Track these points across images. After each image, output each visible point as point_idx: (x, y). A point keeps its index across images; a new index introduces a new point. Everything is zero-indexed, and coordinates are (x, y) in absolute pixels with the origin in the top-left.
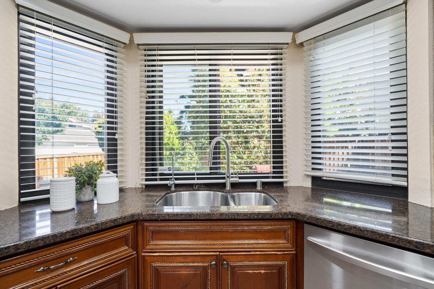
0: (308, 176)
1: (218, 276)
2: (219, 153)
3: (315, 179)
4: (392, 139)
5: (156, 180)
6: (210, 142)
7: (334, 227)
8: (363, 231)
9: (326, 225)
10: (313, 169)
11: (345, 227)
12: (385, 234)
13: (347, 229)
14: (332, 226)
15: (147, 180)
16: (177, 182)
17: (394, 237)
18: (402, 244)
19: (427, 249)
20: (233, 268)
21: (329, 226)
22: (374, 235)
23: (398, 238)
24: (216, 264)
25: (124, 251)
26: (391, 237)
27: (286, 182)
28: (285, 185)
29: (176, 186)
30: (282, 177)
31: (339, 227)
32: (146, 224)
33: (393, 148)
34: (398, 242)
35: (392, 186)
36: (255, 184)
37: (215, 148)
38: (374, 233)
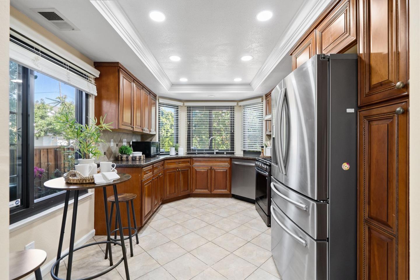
0: (242, 150)
1: (211, 172)
2: (212, 142)
3: (244, 151)
5: (191, 151)
6: (209, 139)
10: (244, 148)
15: (187, 151)
16: (198, 152)
20: (215, 170)
24: (210, 169)
25: (188, 164)
27: (235, 152)
28: (235, 153)
29: (198, 153)
30: (234, 151)
32: (193, 159)
36: (224, 153)
37: (211, 141)
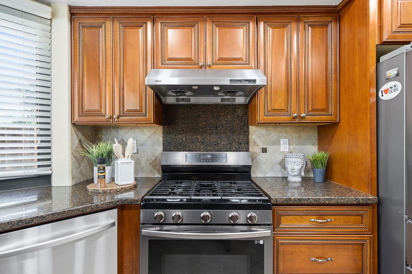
4: (40, 134)
7: (14, 226)
8: (45, 216)
9: (3, 229)
11: (26, 221)
12: (63, 211)
13: (29, 222)
14: (11, 227)
17: (69, 210)
18: (74, 213)
19: (88, 210)
21: (7, 229)
22: (54, 216)
23: (72, 210)
26: (66, 212)
31: (20, 224)
33: (42, 141)
34: (71, 213)
35: (38, 176)
38: (54, 215)
